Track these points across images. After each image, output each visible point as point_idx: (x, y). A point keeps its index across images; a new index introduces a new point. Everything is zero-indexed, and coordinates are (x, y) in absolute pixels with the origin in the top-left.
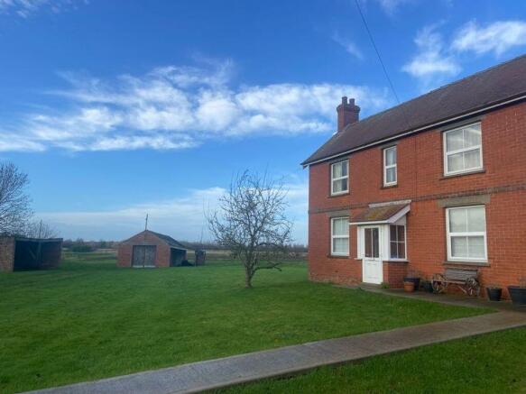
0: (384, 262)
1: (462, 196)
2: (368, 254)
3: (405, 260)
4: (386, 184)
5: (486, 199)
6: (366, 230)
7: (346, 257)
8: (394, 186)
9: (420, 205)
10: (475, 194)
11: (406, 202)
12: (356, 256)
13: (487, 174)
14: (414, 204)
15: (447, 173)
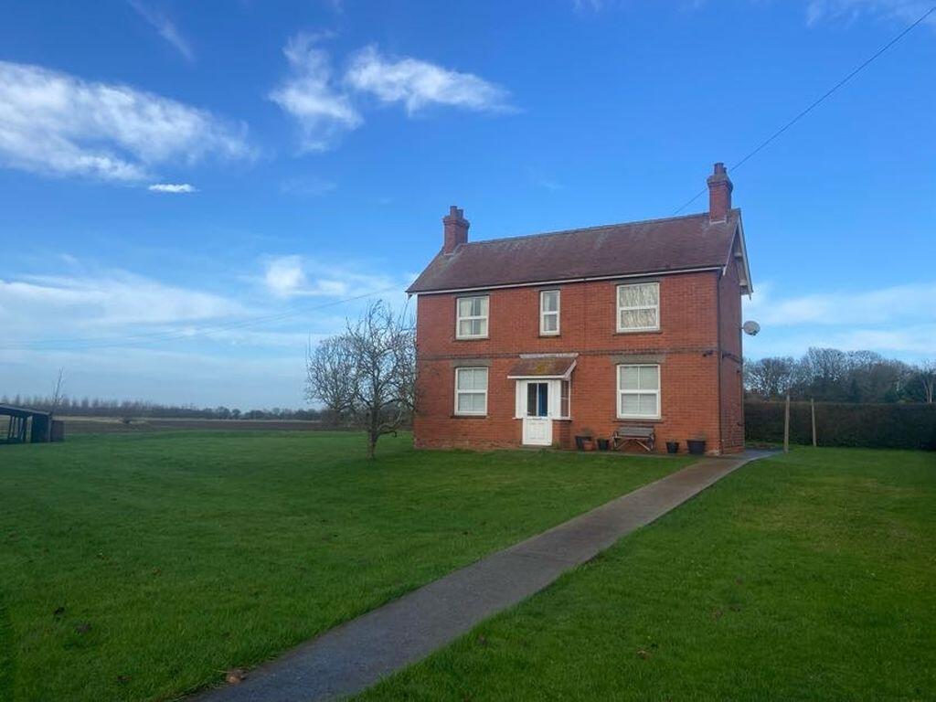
0: (554, 421)
1: (636, 354)
2: (532, 411)
3: (568, 418)
4: (543, 332)
5: (662, 359)
6: (529, 385)
7: (483, 417)
8: (557, 336)
9: (588, 359)
10: (650, 353)
11: (572, 355)
12: (514, 416)
13: (663, 335)
14: (582, 358)
15: (620, 329)
